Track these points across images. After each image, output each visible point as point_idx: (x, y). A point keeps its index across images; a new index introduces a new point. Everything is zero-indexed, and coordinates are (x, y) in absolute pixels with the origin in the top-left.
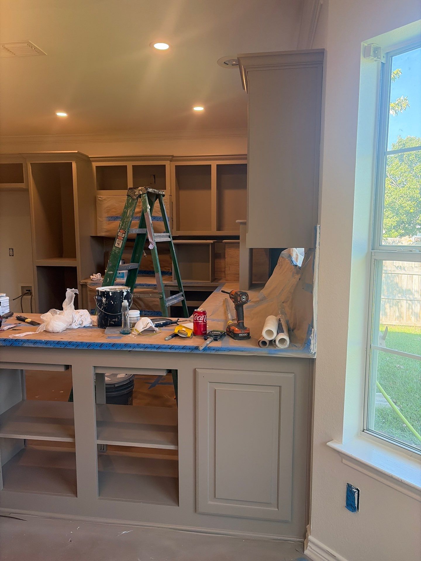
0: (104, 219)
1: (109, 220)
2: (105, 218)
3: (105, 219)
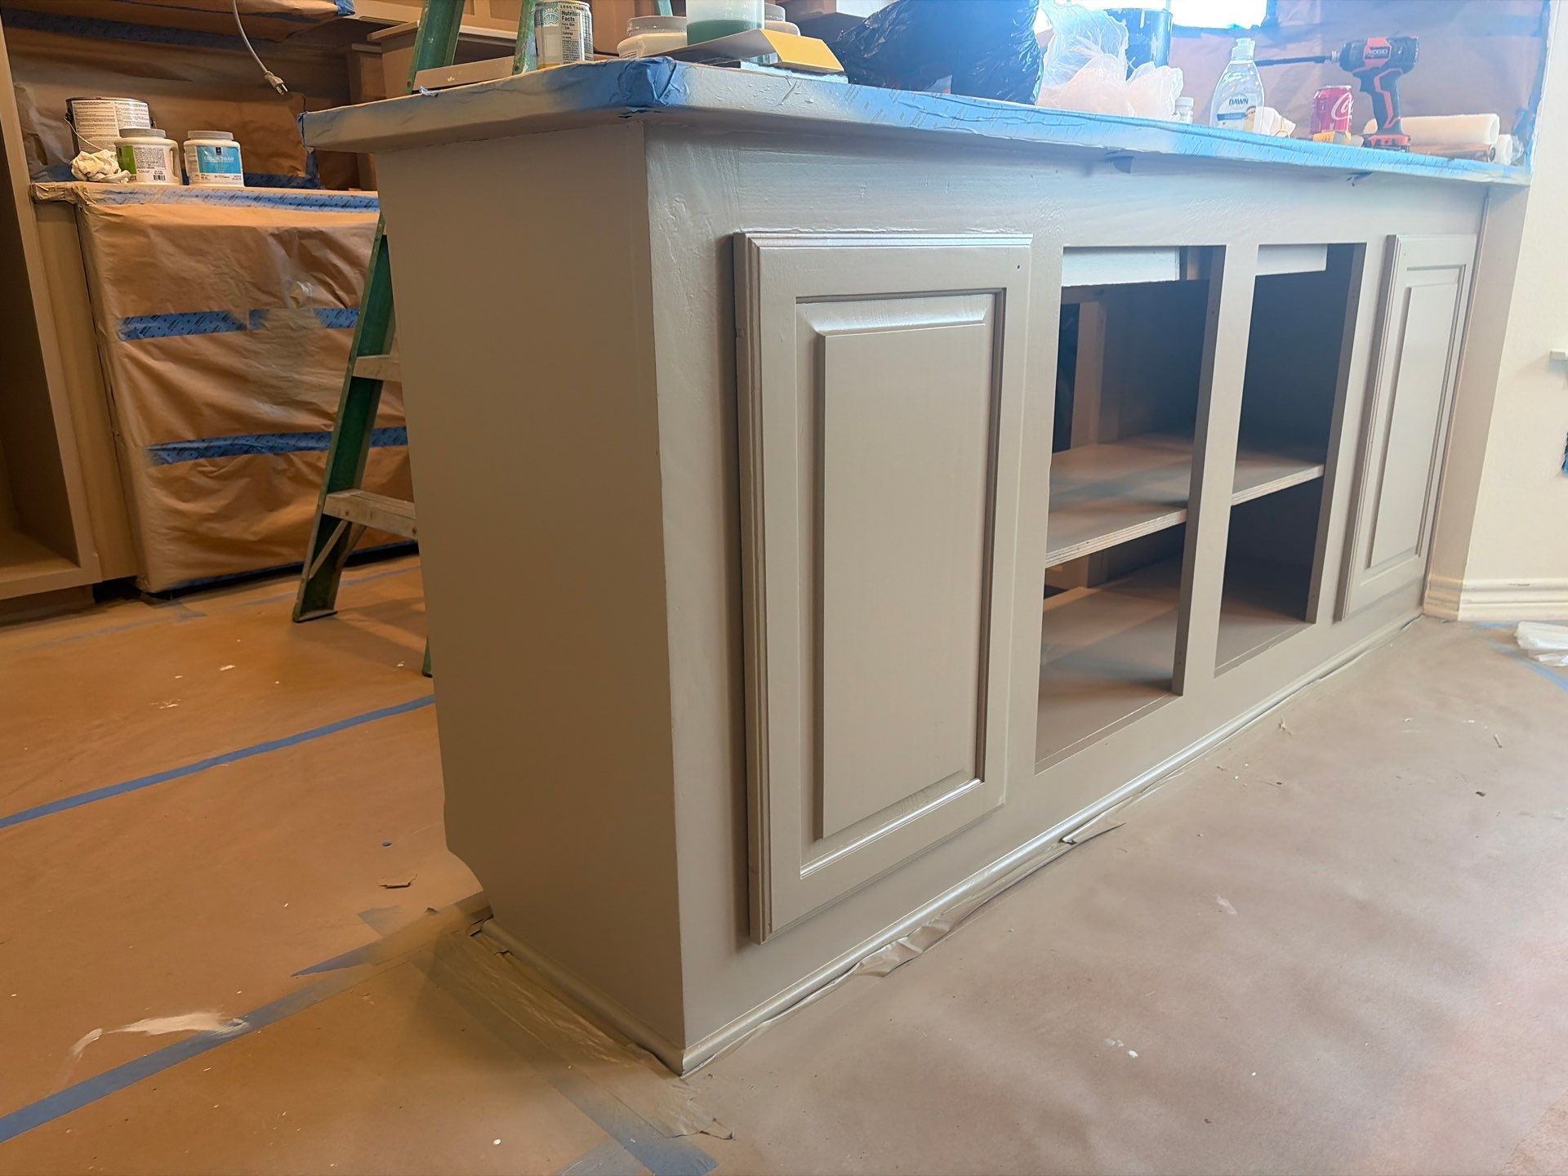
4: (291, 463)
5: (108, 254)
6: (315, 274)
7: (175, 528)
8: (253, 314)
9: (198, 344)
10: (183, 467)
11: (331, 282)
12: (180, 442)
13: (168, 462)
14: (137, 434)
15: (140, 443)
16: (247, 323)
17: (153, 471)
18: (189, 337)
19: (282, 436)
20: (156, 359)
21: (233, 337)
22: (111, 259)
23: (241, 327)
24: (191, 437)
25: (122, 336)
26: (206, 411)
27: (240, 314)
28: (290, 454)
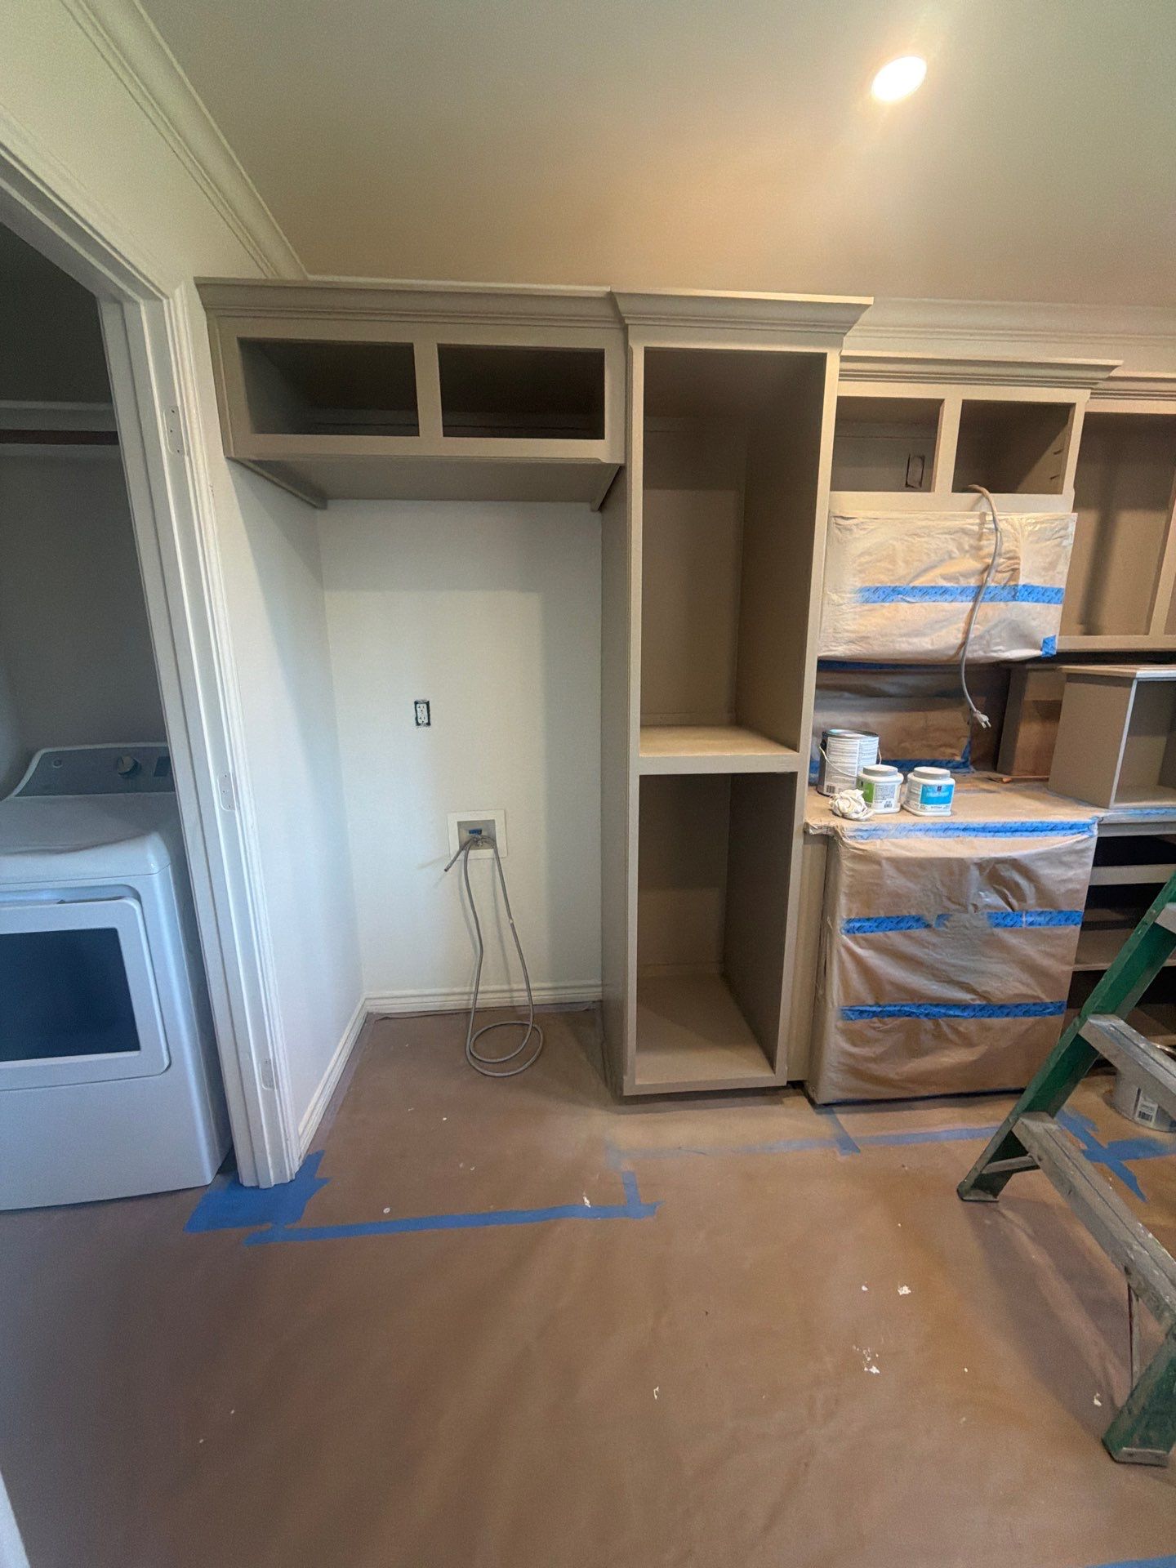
0: (848, 595)
1: (867, 601)
2: (850, 593)
3: (853, 595)
4: (937, 1025)
5: (847, 876)
6: (997, 887)
7: (844, 1064)
8: (939, 917)
9: (895, 938)
10: (860, 1024)
11: (1007, 892)
12: (863, 1006)
13: (851, 1019)
14: (835, 996)
15: (836, 1004)
16: (933, 923)
17: (840, 1024)
18: (889, 933)
19: (937, 1005)
20: (861, 947)
21: (920, 933)
22: (850, 879)
23: (928, 926)
24: (871, 1002)
25: (843, 931)
26: (888, 988)
27: (931, 918)
28: (940, 1020)
